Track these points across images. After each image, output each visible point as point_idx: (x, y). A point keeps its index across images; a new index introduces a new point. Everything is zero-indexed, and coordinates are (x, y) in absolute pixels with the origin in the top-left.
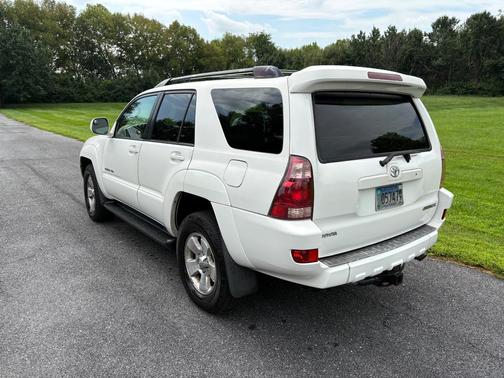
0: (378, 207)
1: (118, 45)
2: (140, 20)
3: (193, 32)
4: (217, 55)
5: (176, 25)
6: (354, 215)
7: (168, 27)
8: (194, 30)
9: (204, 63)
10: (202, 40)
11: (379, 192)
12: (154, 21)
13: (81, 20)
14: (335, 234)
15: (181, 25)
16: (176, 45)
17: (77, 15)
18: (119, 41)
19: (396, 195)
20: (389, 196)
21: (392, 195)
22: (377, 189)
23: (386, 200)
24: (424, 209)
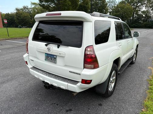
0: (45, 60)
14: (33, 61)
19: (53, 58)
20: (50, 58)
21: (51, 58)
22: (46, 54)
23: (48, 59)
24: (70, 72)
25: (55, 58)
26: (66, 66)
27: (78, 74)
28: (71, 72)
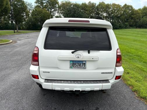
0: (71, 67)
1: (106, 13)
2: (114, 5)
3: (131, 7)
4: (139, 14)
5: (126, 5)
6: (58, 68)
7: (123, 6)
8: (132, 6)
9: (133, 16)
10: (134, 9)
11: (71, 62)
12: (118, 5)
13: (97, 7)
14: (49, 72)
15: (127, 5)
16: (124, 11)
17: (96, 6)
18: (107, 12)
19: (81, 65)
20: (77, 64)
21: (79, 64)
22: (71, 61)
23: (75, 66)
24: (102, 73)
25: (84, 64)
26: (98, 69)
27: (110, 73)
28: (104, 73)
